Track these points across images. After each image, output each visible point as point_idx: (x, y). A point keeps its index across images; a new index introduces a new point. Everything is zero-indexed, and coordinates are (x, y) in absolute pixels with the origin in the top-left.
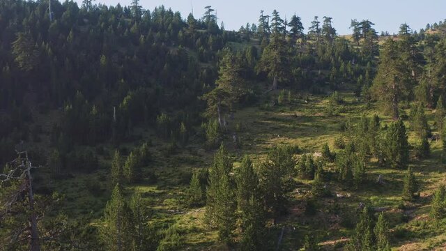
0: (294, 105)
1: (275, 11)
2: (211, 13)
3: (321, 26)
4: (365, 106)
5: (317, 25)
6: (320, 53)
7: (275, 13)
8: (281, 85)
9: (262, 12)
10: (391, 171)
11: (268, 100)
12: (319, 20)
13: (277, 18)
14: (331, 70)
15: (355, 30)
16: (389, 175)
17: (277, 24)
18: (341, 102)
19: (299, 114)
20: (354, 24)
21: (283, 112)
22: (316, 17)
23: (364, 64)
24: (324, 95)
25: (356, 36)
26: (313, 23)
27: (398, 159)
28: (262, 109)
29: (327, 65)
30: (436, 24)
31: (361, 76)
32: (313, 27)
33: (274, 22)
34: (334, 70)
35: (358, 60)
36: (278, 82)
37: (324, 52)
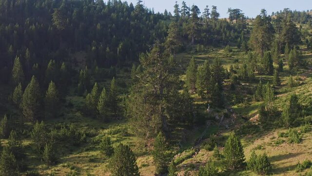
0: (206, 52)
1: (183, 2)
2: (141, 3)
3: (210, 12)
4: (244, 53)
5: (208, 11)
6: (214, 26)
7: (184, 3)
8: (196, 42)
9: (176, 2)
10: (265, 76)
11: (191, 49)
12: (208, 8)
13: (185, 6)
14: (221, 35)
15: (230, 14)
16: (265, 78)
17: (185, 10)
18: (231, 51)
19: (210, 56)
20: (230, 10)
21: (200, 55)
22: (207, 6)
23: (240, 32)
24: (221, 48)
25: (231, 18)
26: (205, 9)
27: (268, 70)
28: (189, 54)
29: (219, 33)
30: (278, 12)
31: (239, 39)
32: (205, 12)
33: (183, 8)
34: (224, 35)
35: (235, 31)
36: (195, 40)
37: (216, 26)
